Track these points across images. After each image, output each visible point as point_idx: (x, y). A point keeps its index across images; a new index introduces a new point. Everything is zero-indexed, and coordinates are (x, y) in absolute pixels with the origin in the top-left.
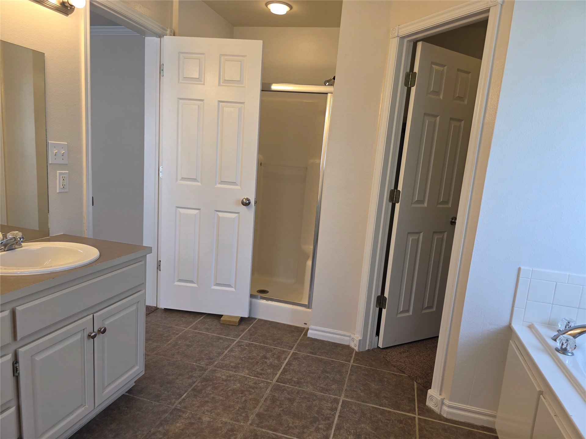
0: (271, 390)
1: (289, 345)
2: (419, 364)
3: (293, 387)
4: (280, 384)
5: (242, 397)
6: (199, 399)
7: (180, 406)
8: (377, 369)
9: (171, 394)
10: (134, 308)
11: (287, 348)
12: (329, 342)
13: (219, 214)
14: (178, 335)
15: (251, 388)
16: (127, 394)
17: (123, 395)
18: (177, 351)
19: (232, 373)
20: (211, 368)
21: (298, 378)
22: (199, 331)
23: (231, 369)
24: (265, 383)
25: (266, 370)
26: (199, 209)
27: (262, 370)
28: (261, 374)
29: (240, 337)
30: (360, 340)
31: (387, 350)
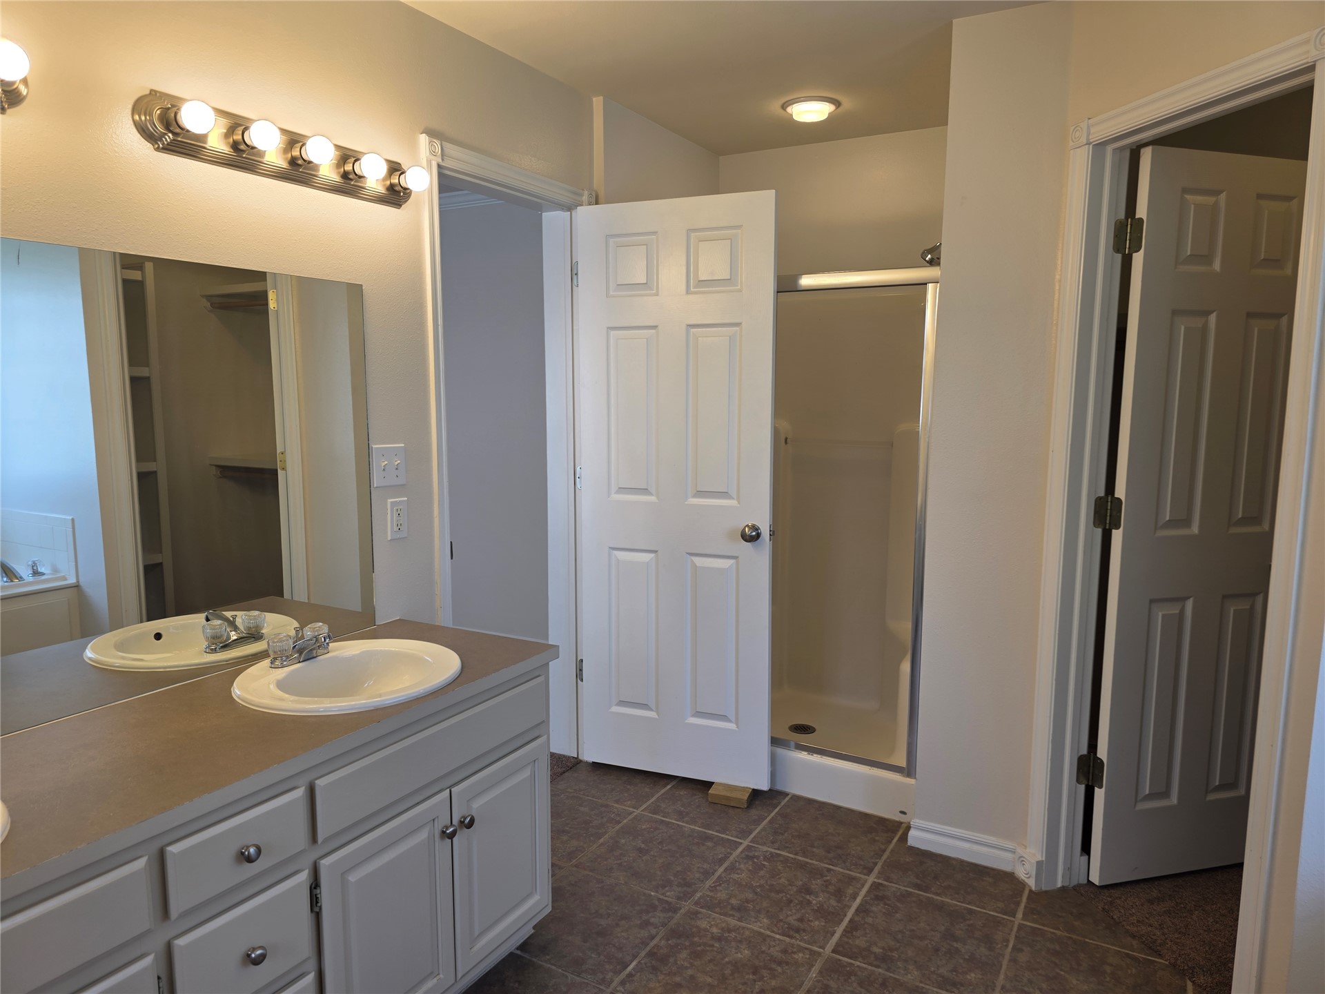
0: (820, 972)
1: (863, 863)
2: (1200, 934)
3: (873, 968)
4: (841, 958)
5: (755, 981)
6: (663, 976)
7: (623, 990)
8: (1087, 940)
9: (604, 961)
10: (526, 773)
11: (859, 871)
12: (962, 862)
13: (699, 561)
14: (620, 825)
15: (775, 961)
16: (519, 952)
17: (511, 954)
18: (619, 862)
19: (733, 922)
20: (687, 906)
21: (883, 948)
22: (662, 818)
23: (731, 912)
24: (807, 952)
25: (809, 921)
26: (655, 552)
27: (801, 920)
28: (797, 931)
29: (752, 836)
30: (1039, 864)
31: (1113, 891)
